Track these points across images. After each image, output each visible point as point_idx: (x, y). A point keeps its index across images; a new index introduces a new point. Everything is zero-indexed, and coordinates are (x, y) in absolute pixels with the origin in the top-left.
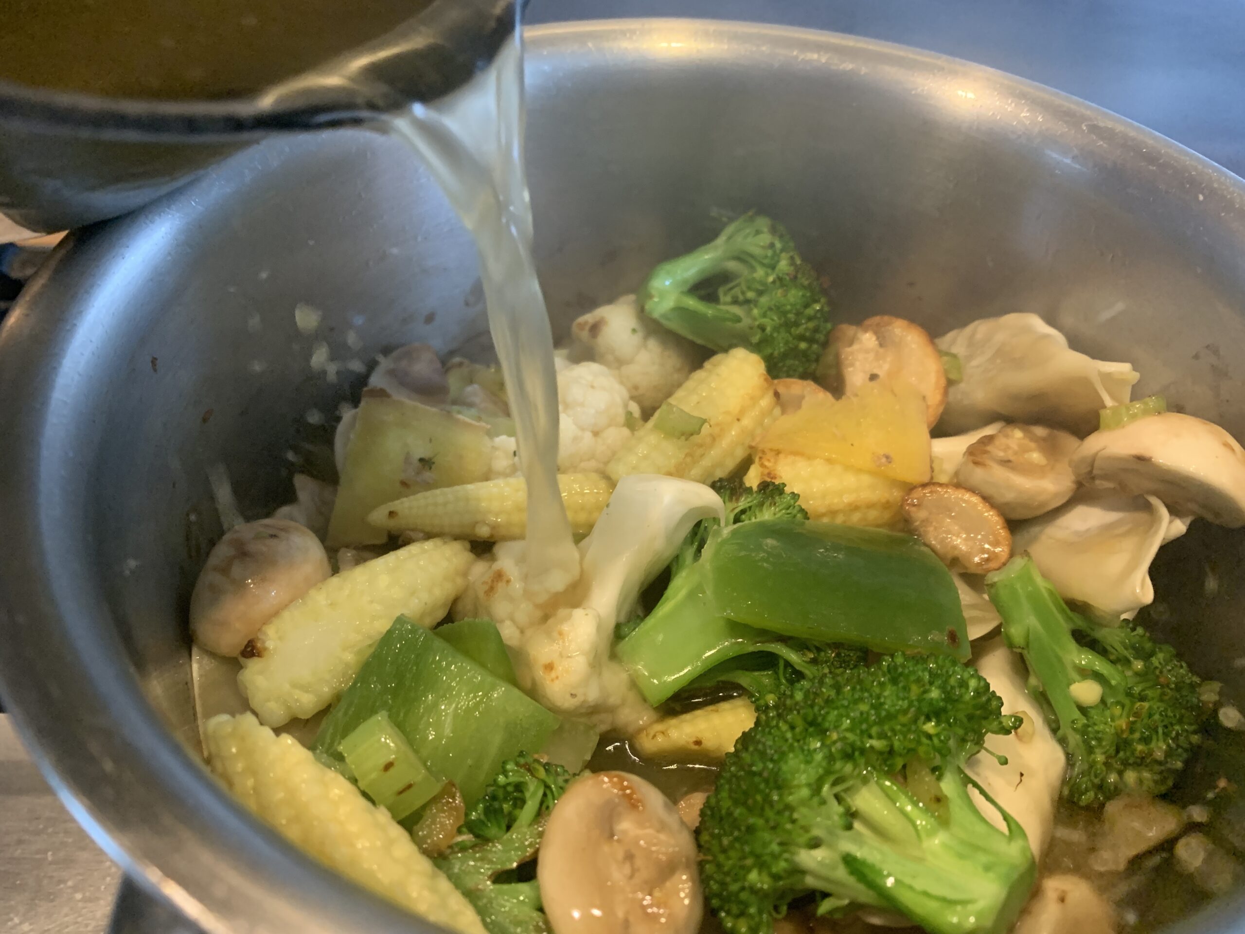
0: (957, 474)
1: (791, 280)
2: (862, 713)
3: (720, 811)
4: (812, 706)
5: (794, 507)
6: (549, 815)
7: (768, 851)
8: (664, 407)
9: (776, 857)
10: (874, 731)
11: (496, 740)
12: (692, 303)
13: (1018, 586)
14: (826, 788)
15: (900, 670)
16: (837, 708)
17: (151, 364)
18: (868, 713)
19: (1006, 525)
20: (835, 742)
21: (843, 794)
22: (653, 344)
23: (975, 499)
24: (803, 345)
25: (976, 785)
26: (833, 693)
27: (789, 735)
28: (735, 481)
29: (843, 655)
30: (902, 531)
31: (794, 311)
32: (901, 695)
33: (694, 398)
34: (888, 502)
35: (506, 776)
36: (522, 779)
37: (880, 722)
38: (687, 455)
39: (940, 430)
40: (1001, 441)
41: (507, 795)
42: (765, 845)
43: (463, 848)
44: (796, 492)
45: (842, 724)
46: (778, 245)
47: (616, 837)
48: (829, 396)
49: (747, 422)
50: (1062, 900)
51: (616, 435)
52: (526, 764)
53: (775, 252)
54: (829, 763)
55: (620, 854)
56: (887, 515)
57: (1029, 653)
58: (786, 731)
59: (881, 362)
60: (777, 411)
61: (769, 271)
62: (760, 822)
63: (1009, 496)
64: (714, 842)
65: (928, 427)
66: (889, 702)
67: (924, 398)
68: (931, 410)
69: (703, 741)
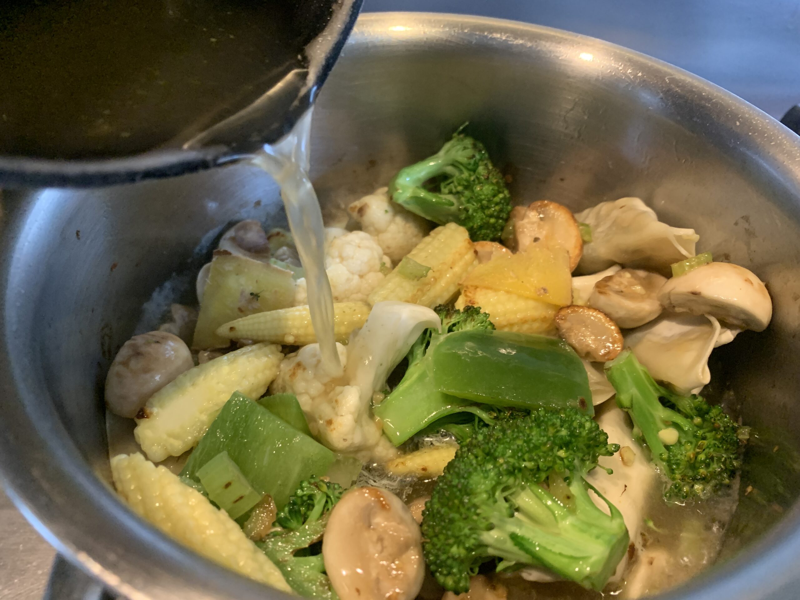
0: (589, 300)
1: (485, 179)
2: (518, 446)
3: (433, 510)
4: (488, 443)
5: (486, 322)
6: (330, 514)
7: (463, 533)
8: (404, 260)
9: (467, 537)
10: (526, 456)
11: (297, 468)
12: (423, 194)
13: (624, 369)
14: (498, 494)
15: (542, 418)
16: (503, 444)
17: (76, 235)
18: (522, 446)
19: (619, 331)
20: (501, 465)
21: (509, 497)
22: (399, 220)
23: (601, 316)
24: (492, 220)
25: (593, 488)
26: (500, 435)
27: (474, 462)
28: (449, 306)
29: (515, 414)
30: (555, 335)
31: (487, 199)
32: (542, 434)
33: (423, 254)
34: (545, 317)
35: (303, 491)
36: (312, 492)
37: (530, 451)
38: (418, 290)
39: (578, 272)
40: (617, 279)
41: (303, 502)
42: (460, 529)
43: (275, 535)
44: (487, 312)
45: (506, 453)
46: (478, 156)
47: (372, 527)
48: (509, 252)
49: (457, 269)
50: (651, 563)
51: (374, 277)
52: (315, 483)
53: (475, 161)
54: (499, 477)
55: (375, 538)
56: (545, 326)
57: (633, 411)
58: (473, 459)
59: (541, 230)
60: (476, 262)
61: (472, 173)
62: (456, 516)
63: (621, 313)
64: (430, 530)
65: (571, 270)
66: (535, 438)
67: (568, 252)
68: (572, 260)
69: (428, 468)
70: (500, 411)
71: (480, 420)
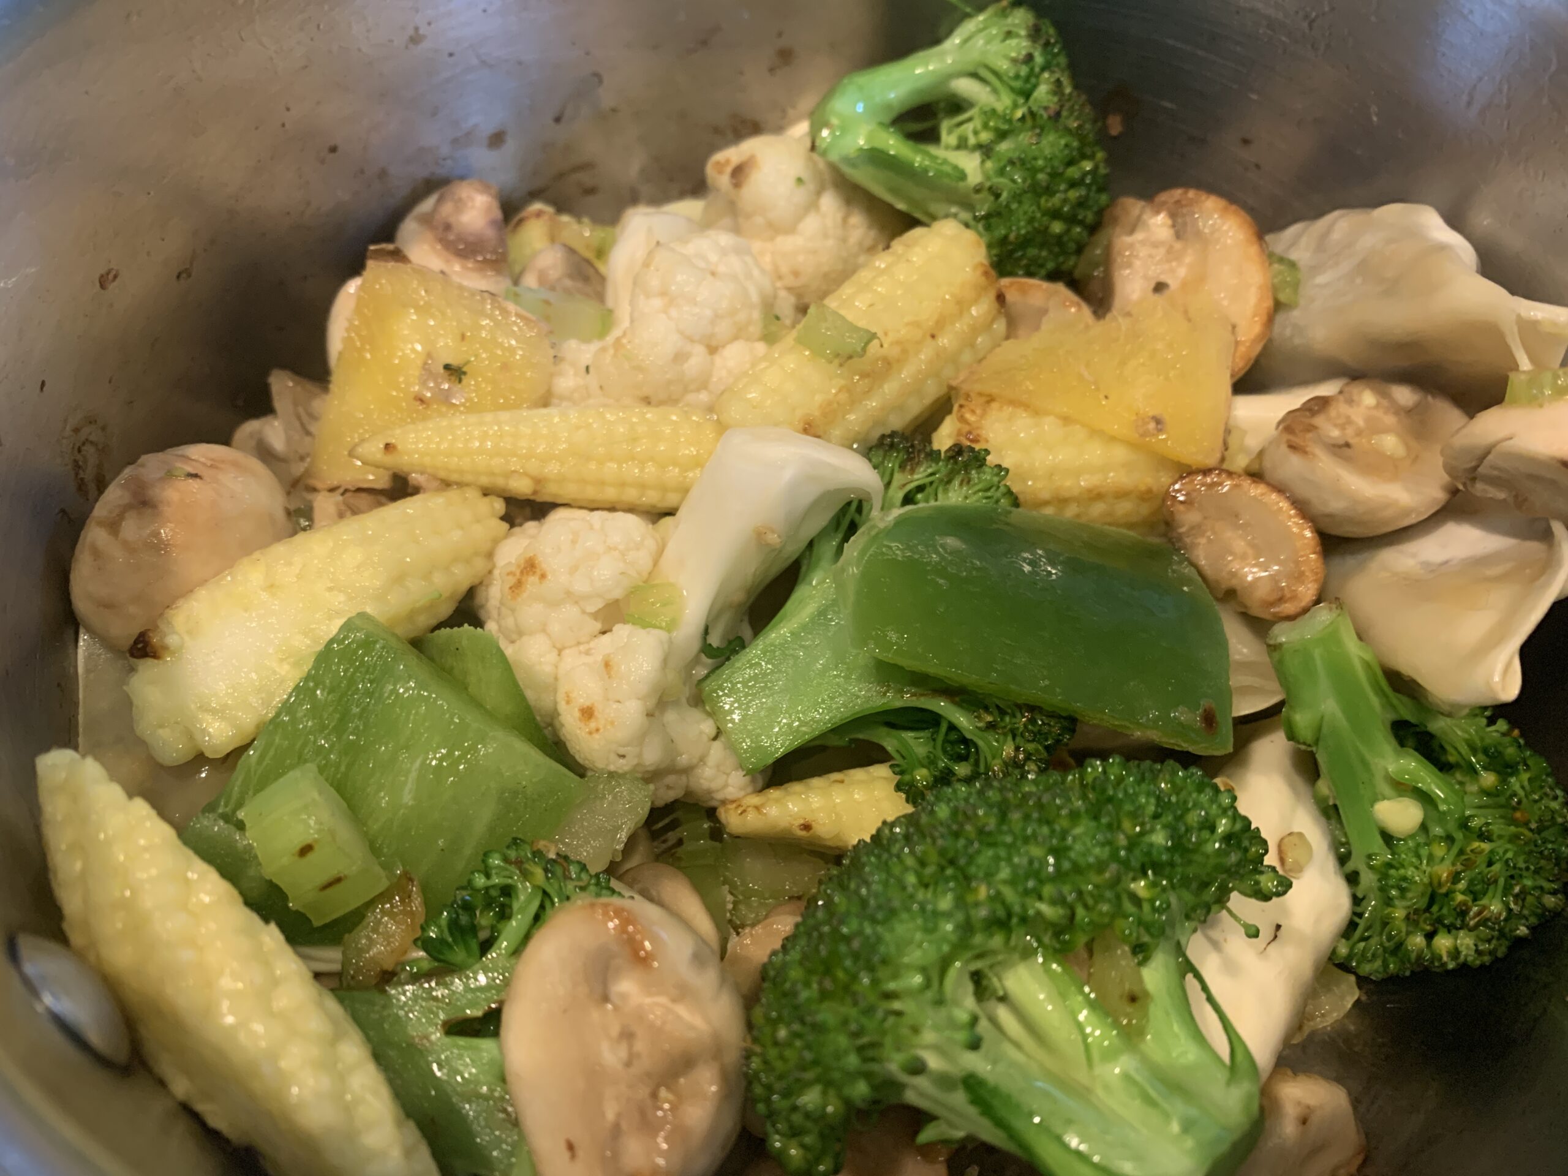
0: (1259, 457)
1: (1050, 118)
2: (1031, 860)
4: (956, 836)
5: (998, 487)
10: (1047, 890)
11: (484, 816)
12: (893, 144)
14: (956, 966)
16: (994, 846)
20: (980, 902)
21: (984, 972)
23: (1284, 505)
24: (1057, 227)
25: (1198, 976)
26: (992, 823)
28: (916, 438)
29: (1039, 722)
30: (1160, 536)
31: (1049, 170)
32: (1101, 837)
34: (1149, 491)
35: (488, 876)
36: (510, 881)
37: (1060, 878)
40: (1340, 409)
41: (488, 901)
44: (1004, 465)
45: (998, 872)
46: (1039, 59)
48: (1086, 311)
49: (947, 341)
51: (744, 354)
52: (520, 858)
53: (1032, 70)
54: (963, 936)
55: (615, 1029)
56: (1145, 510)
57: (1321, 751)
59: (1175, 264)
60: (999, 328)
61: (1021, 101)
63: (1336, 505)
65: (1232, 376)
66: (1078, 847)
67: (1234, 327)
68: (1242, 349)
69: (814, 824)
70: (1002, 712)
71: (952, 727)
